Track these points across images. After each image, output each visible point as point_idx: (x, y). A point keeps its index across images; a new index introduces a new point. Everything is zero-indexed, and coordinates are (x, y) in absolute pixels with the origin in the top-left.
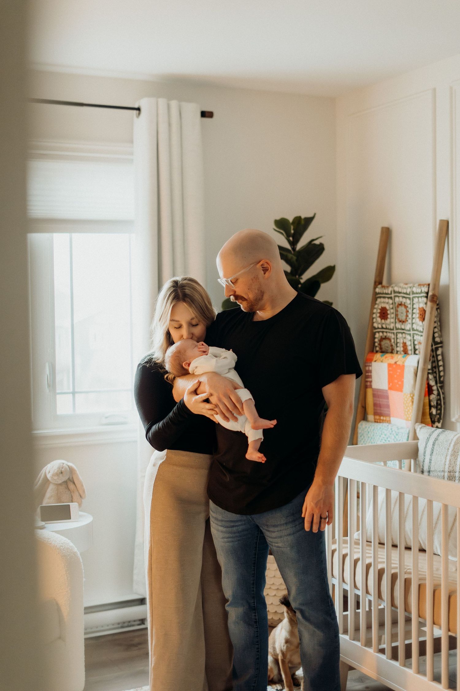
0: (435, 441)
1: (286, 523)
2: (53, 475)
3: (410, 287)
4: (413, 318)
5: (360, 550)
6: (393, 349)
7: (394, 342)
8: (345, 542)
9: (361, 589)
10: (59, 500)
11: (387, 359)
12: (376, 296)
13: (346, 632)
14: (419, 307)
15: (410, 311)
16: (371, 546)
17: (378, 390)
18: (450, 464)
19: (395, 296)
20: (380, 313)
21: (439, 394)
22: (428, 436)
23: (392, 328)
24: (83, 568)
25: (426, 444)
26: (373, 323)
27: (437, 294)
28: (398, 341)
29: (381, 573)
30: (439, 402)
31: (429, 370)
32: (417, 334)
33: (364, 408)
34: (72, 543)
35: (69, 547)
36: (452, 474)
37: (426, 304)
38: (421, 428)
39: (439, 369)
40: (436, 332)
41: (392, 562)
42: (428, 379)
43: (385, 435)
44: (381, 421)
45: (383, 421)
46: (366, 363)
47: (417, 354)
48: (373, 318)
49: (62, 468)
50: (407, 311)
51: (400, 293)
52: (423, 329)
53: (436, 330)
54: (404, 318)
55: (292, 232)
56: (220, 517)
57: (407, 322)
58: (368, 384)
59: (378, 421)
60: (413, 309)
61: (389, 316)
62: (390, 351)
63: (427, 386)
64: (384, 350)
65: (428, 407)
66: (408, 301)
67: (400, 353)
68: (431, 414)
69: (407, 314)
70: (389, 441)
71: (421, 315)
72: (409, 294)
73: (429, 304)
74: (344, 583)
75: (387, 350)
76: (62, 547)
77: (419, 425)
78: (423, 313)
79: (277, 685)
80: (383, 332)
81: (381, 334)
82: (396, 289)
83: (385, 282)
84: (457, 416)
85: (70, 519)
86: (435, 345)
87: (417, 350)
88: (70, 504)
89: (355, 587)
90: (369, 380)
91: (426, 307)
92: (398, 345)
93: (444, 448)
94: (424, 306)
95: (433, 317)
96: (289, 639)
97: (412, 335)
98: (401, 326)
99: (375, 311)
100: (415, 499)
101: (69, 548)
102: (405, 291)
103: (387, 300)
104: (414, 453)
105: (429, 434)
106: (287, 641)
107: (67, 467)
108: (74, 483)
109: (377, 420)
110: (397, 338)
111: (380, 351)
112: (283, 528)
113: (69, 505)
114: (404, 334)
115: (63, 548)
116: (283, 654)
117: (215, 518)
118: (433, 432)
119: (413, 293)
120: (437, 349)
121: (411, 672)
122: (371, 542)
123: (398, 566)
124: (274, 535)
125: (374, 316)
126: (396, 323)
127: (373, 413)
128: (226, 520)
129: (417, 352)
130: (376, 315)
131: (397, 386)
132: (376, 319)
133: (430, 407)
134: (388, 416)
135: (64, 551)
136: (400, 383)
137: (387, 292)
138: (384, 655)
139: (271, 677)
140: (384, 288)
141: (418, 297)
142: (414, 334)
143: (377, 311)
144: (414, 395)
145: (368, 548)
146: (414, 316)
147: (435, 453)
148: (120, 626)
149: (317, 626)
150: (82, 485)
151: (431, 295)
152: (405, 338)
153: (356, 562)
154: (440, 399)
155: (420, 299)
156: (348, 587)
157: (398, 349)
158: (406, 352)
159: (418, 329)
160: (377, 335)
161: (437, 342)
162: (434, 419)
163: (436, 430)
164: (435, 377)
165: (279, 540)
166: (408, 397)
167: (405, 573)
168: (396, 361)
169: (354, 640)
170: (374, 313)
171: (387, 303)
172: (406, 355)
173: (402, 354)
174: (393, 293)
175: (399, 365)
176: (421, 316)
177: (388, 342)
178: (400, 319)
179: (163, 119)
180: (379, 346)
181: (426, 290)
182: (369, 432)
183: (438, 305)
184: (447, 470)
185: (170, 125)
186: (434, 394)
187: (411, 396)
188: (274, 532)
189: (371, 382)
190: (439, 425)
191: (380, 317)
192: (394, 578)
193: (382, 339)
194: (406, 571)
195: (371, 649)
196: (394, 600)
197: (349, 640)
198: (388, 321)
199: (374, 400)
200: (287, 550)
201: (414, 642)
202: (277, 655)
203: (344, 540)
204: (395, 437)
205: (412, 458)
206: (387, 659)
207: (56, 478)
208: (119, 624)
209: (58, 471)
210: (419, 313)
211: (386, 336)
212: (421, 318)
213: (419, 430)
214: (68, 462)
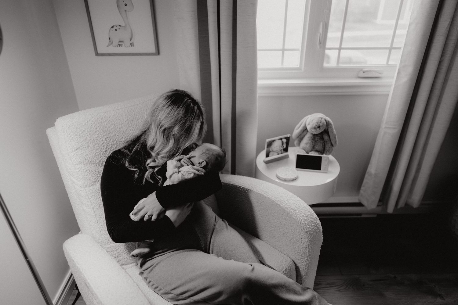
2: (311, 128)
10: (314, 147)
49: (320, 123)
85: (320, 169)
107: (325, 121)
108: (328, 134)
113: (321, 157)
150: (335, 138)
207: (314, 130)
209: (316, 126)
214: (327, 116)
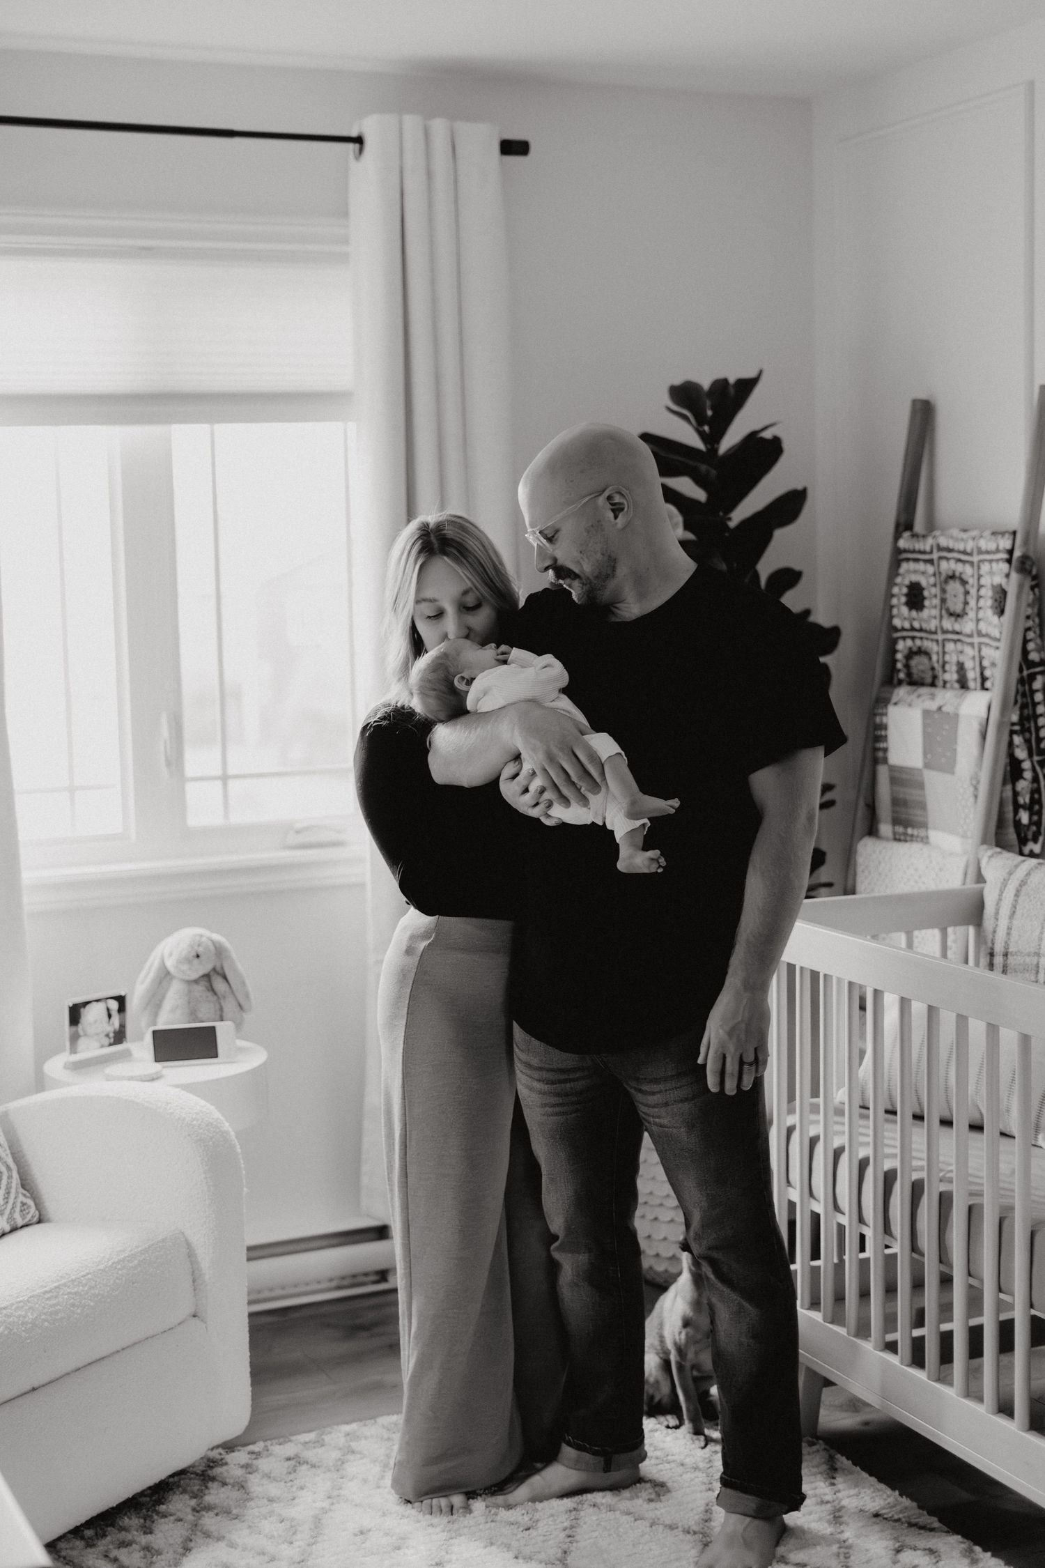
0: (1020, 886)
1: (679, 1075)
2: (179, 962)
3: (974, 539)
4: (979, 609)
5: (846, 1128)
6: (935, 677)
7: (938, 662)
8: (815, 1109)
9: (847, 1211)
10: (193, 1015)
11: (921, 699)
12: (898, 556)
13: (815, 1304)
14: (992, 586)
15: (973, 591)
16: (867, 1117)
17: (901, 769)
19: (940, 558)
20: (906, 595)
21: (1035, 780)
22: (1006, 876)
23: (933, 629)
24: (243, 1166)
25: (1001, 892)
26: (892, 617)
27: (1031, 554)
28: (947, 658)
29: (889, 1179)
30: (1036, 796)
31: (1013, 724)
32: (987, 645)
33: (872, 808)
34: (218, 1113)
35: (210, 1120)
37: (1008, 576)
38: (990, 857)
39: (1036, 723)
40: (1030, 640)
41: (914, 1154)
42: (1011, 744)
43: (916, 870)
44: (908, 838)
45: (912, 838)
46: (874, 708)
47: (987, 689)
48: (892, 607)
50: (967, 593)
51: (950, 550)
52: (1001, 633)
53: (1031, 635)
54: (958, 608)
55: (709, 413)
56: (535, 1062)
57: (966, 618)
58: (880, 754)
59: (902, 838)
60: (980, 587)
61: (927, 603)
62: (929, 680)
63: (1008, 761)
64: (915, 677)
65: (1010, 808)
66: (968, 570)
67: (952, 688)
68: (1017, 824)
69: (965, 599)
70: (924, 883)
71: (996, 600)
72: (970, 554)
73: (1015, 576)
74: (812, 1200)
75: (923, 678)
76: (198, 1120)
77: (986, 850)
78: (1000, 597)
79: (669, 1417)
80: (913, 638)
81: (909, 643)
82: (943, 542)
83: (919, 526)
85: (216, 1056)
86: (1028, 669)
87: (987, 679)
88: (217, 1024)
89: (836, 1208)
90: (882, 745)
91: (1008, 583)
92: (947, 667)
93: (1039, 903)
94: (1003, 581)
95: (1024, 604)
96: (691, 1318)
97: (976, 646)
98: (952, 626)
99: (896, 590)
100: (962, 1021)
101: (212, 1124)
102: (961, 547)
103: (921, 566)
104: (975, 912)
105: (1007, 870)
106: (686, 1323)
107: (210, 943)
108: (225, 978)
109: (900, 835)
110: (944, 653)
111: (908, 680)
112: (668, 1085)
113: (213, 1028)
114: (959, 645)
115: (199, 1123)
116: (680, 1351)
117: (526, 1063)
118: (1016, 866)
119: (980, 552)
120: (1032, 677)
121: (951, 1393)
122: (868, 1109)
123: (924, 1163)
124: (651, 1099)
125: (894, 601)
126: (941, 617)
127: (889, 819)
128: (547, 1066)
129: (988, 684)
130: (899, 601)
131: (943, 760)
132: (899, 610)
133: (1017, 807)
134: (922, 827)
135: (202, 1131)
136: (949, 754)
137: (922, 548)
138: (895, 1355)
139: (657, 1399)
140: (915, 539)
141: (991, 561)
142: (980, 644)
143: (900, 589)
144: (978, 782)
145: (862, 1122)
146: (982, 603)
147: (1018, 912)
148: (334, 1284)
149: (748, 1294)
150: (244, 983)
151: (1019, 557)
152: (961, 652)
153: (838, 1153)
154: (1038, 791)
155: (994, 565)
156: (819, 1208)
157: (947, 677)
158: (963, 684)
159: (989, 633)
160: (901, 645)
161: (1033, 662)
162: (1026, 836)
163: (1024, 861)
164: (1028, 741)
165: (663, 1111)
166: (965, 786)
167: (941, 1181)
168: (942, 704)
169: (832, 1322)
170: (893, 596)
171: (923, 573)
172: (962, 691)
173: (956, 689)
174: (935, 551)
175: (948, 714)
176: (997, 604)
177: (924, 659)
178: (952, 610)
179: (414, 160)
180: (905, 670)
181: (1008, 545)
182: (880, 863)
183: (1034, 578)
184: (1044, 951)
185: (429, 175)
186: (1025, 779)
187: (972, 784)
188: (653, 1093)
189: (885, 750)
190: (1037, 848)
191: (907, 604)
192: (917, 1190)
193: (911, 654)
194: (943, 1176)
195: (867, 1342)
196: (916, 1238)
197: (822, 1321)
198: (925, 613)
199: (892, 790)
200: (681, 1133)
201: (958, 1327)
202: (667, 1353)
203: (811, 1104)
204: (937, 875)
205: (970, 924)
206: (902, 1364)
207: (185, 967)
208: (331, 1280)
209: (190, 952)
210: (992, 598)
211: (920, 648)
212: (996, 608)
213: (988, 862)
214: (212, 932)
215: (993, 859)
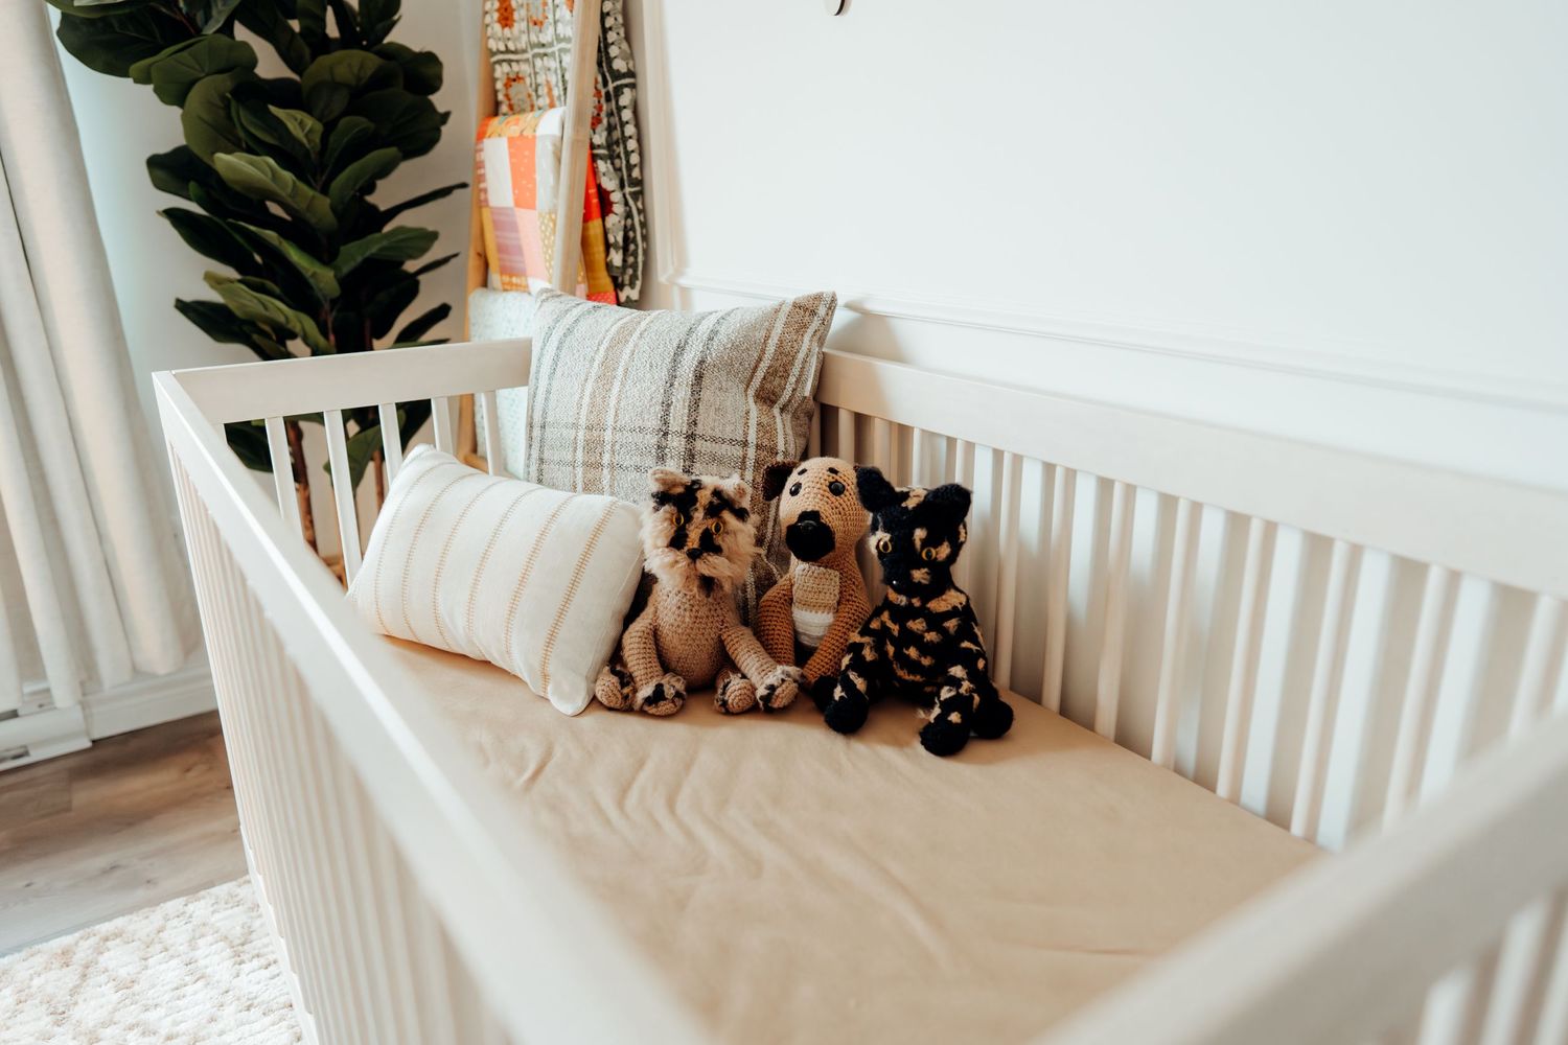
4: (555, 8)
6: (530, 103)
7: (531, 85)
11: (507, 125)
17: (498, 211)
18: (593, 404)
20: (498, 10)
21: (629, 215)
23: (523, 47)
25: (545, 346)
26: (487, 39)
28: (538, 80)
30: (631, 234)
31: (596, 147)
32: (564, 51)
33: (483, 257)
36: (595, 433)
38: (543, 301)
39: (625, 148)
42: (594, 171)
44: (513, 288)
45: (516, 288)
46: (475, 143)
47: (566, 100)
48: (487, 27)
52: (573, 30)
54: (539, 14)
57: (546, 24)
58: (482, 196)
59: (508, 287)
61: (515, 16)
62: (523, 108)
63: (592, 190)
64: (516, 105)
65: (599, 248)
68: (609, 266)
77: (543, 293)
80: (509, 62)
81: (506, 68)
84: (671, 271)
86: (613, 82)
90: (482, 186)
92: (540, 92)
97: (557, 55)
98: (538, 37)
99: (488, 6)
109: (506, 284)
110: (535, 73)
111: (509, 112)
114: (545, 58)
118: (567, 311)
120: (618, 91)
125: (488, 19)
126: (528, 30)
127: (498, 268)
130: (492, 18)
131: (527, 194)
132: (493, 29)
133: (608, 246)
134: (523, 275)
136: (530, 186)
142: (560, 50)
143: (492, 5)
144: (556, 216)
152: (547, 68)
154: (633, 228)
157: (541, 102)
159: (565, 33)
160: (498, 72)
161: (618, 71)
162: (623, 281)
164: (618, 170)
166: (546, 221)
168: (525, 128)
170: (487, 13)
175: (528, 137)
177: (520, 87)
178: (535, 18)
180: (507, 102)
184: (583, 421)
186: (616, 214)
187: (551, 219)
189: (485, 191)
190: (632, 295)
191: (499, 21)
193: (509, 81)
198: (515, 29)
199: (496, 237)
211: (515, 73)
213: (540, 306)
215: (545, 303)
